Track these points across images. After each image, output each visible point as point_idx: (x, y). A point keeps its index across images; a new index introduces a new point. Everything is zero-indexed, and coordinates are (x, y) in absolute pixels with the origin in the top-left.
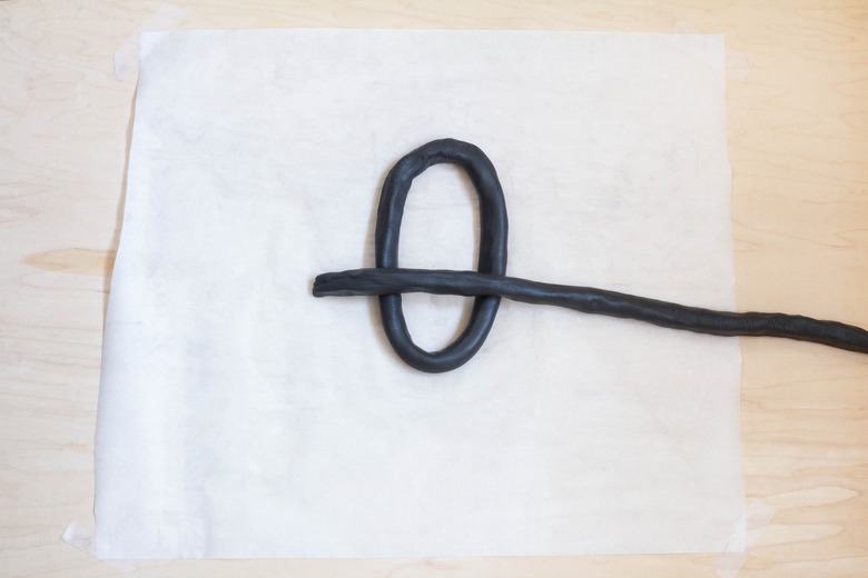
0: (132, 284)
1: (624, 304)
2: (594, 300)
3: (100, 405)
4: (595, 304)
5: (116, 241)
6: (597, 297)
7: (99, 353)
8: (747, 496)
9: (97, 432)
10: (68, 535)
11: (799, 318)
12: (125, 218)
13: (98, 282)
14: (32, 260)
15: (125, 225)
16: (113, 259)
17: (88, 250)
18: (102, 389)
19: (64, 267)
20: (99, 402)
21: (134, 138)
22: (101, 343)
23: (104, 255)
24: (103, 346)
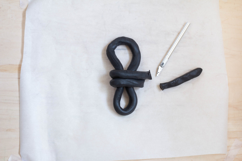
5: (21, 61)
7: (18, 99)
10: (10, 159)
12: (24, 53)
17: (13, 65)
19: (5, 71)
23: (18, 66)
24: (19, 97)
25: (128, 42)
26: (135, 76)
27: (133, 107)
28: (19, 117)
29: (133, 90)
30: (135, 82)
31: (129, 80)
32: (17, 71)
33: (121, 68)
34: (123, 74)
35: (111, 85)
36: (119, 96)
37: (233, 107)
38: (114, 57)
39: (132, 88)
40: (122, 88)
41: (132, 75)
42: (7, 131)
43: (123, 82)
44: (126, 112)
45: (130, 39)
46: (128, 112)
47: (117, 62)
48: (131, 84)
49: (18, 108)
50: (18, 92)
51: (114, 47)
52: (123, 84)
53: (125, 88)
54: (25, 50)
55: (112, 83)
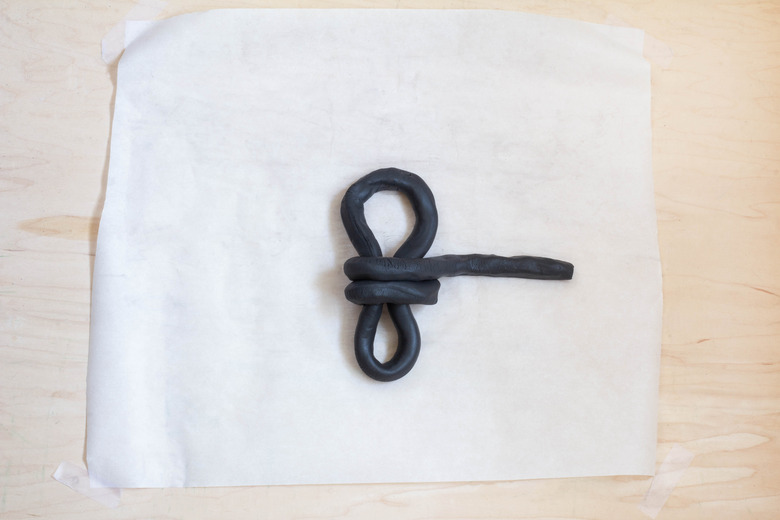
0: (115, 245)
7: (87, 311)
10: (58, 474)
12: (109, 181)
13: (85, 246)
14: (27, 226)
15: (108, 188)
19: (55, 232)
21: (116, 111)
22: (89, 286)
25: (405, 183)
26: (413, 274)
27: (409, 359)
29: (406, 313)
30: (413, 290)
31: (397, 285)
32: (86, 236)
33: (375, 252)
34: (380, 269)
35: (347, 298)
36: (368, 329)
37: (673, 357)
38: (358, 223)
39: (404, 308)
40: (376, 308)
41: (404, 270)
42: (53, 395)
43: (382, 291)
44: (389, 372)
45: (411, 174)
46: (393, 372)
47: (366, 235)
48: (402, 295)
49: (86, 336)
50: (89, 292)
51: (363, 194)
52: (382, 297)
53: (385, 308)
54: (111, 174)
55: (351, 294)
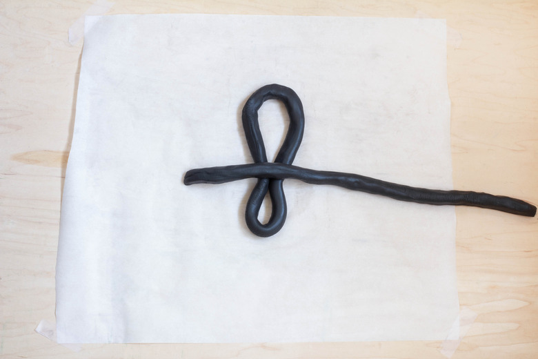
0: (79, 172)
1: (374, 185)
2: (356, 182)
3: (59, 247)
4: (356, 184)
5: (69, 145)
6: (357, 180)
7: (58, 216)
8: (460, 305)
9: (57, 265)
10: (39, 329)
11: (483, 194)
13: (58, 171)
14: (18, 158)
16: (68, 157)
17: (52, 151)
18: (61, 237)
19: (36, 162)
20: (59, 246)
23: (61, 154)
24: (61, 211)
25: (283, 94)
28: (57, 250)
37: (463, 247)
44: (267, 230)
51: (256, 105)
54: (76, 126)
